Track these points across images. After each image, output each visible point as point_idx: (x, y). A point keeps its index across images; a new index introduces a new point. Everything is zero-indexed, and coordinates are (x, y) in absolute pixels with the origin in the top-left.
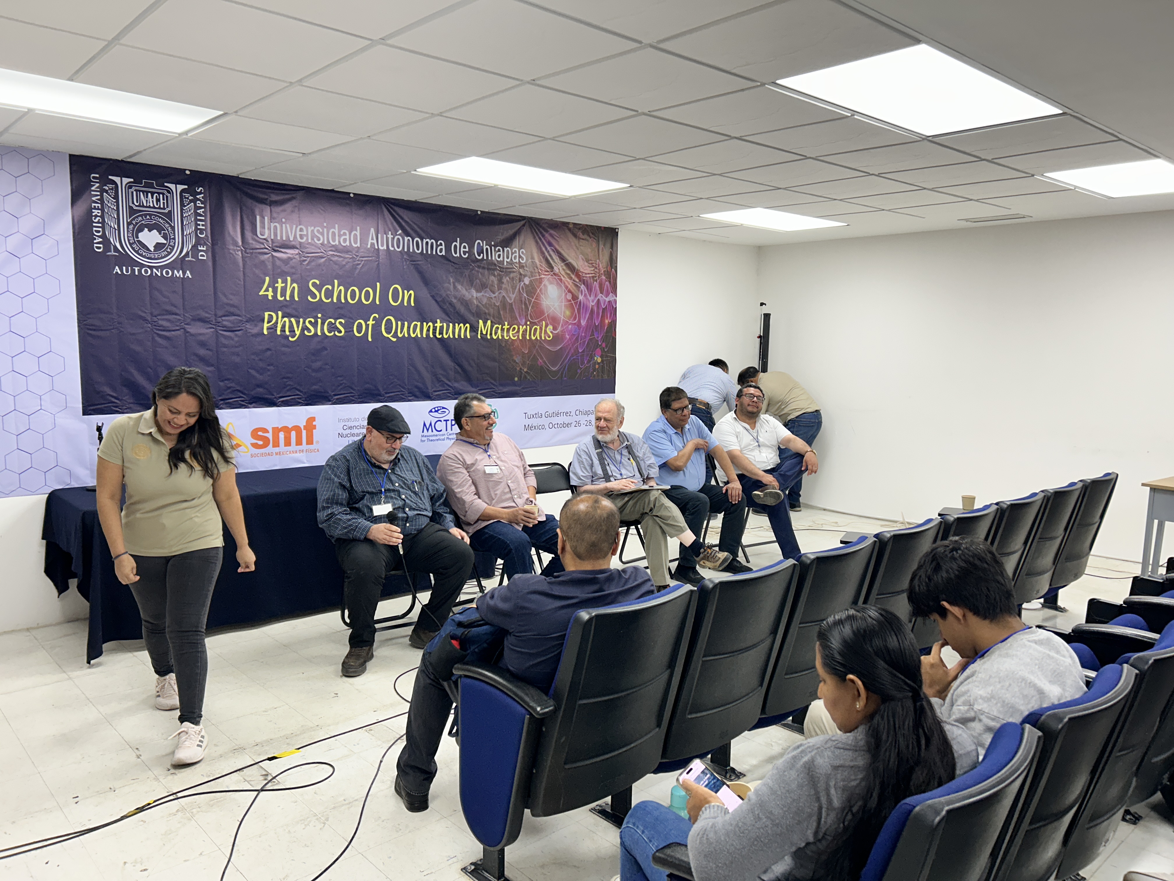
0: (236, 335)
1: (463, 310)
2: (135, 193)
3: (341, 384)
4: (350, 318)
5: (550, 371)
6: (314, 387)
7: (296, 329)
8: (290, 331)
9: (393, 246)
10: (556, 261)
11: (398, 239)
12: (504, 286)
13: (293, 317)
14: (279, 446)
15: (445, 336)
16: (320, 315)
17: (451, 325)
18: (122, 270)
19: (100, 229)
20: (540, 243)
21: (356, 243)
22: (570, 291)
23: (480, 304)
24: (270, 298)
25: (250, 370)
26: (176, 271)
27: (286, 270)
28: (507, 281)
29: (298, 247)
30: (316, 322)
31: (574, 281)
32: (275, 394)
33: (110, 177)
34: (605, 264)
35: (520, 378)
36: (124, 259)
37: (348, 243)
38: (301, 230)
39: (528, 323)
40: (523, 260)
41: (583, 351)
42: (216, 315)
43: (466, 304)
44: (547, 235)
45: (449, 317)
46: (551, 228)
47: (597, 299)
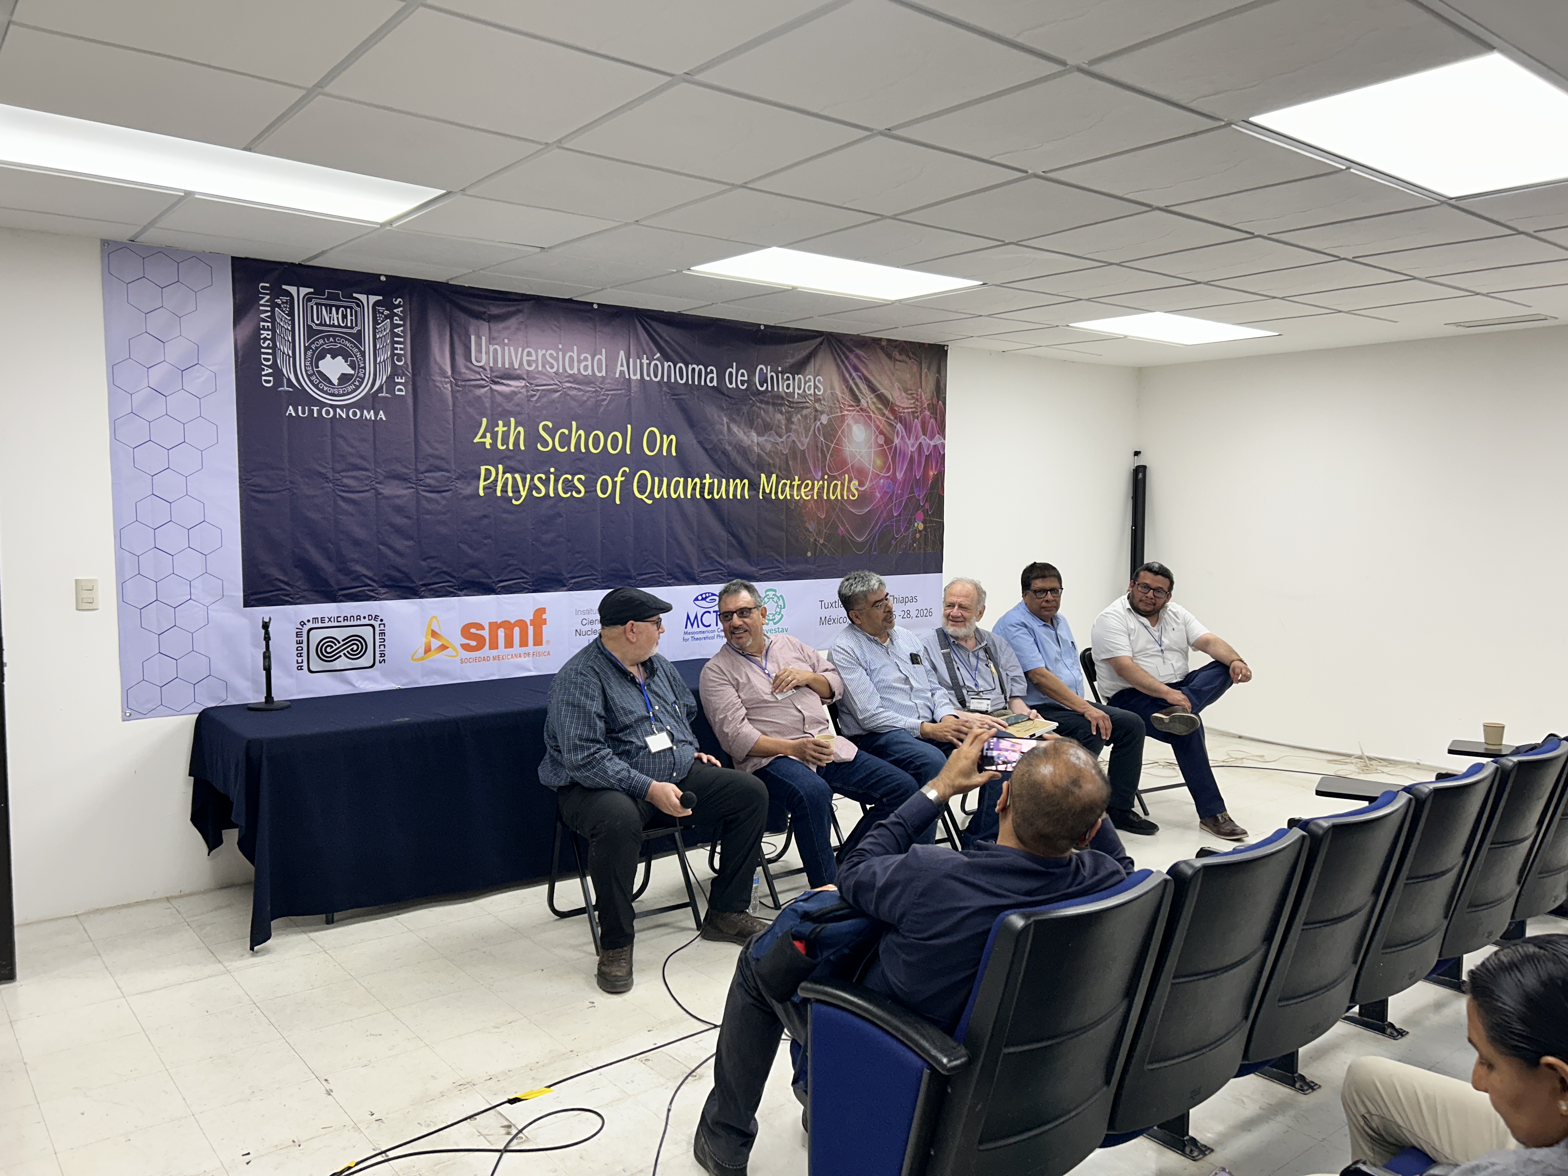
0: (444, 498)
1: (739, 460)
2: (315, 307)
3: (580, 563)
4: (593, 473)
5: (855, 543)
6: (544, 568)
7: (521, 488)
8: (513, 492)
9: (649, 375)
10: (864, 391)
11: (656, 365)
12: (794, 427)
13: (518, 472)
14: (497, 648)
15: (716, 497)
16: (552, 470)
17: (724, 481)
18: (296, 411)
19: (270, 357)
20: (842, 367)
21: (600, 371)
22: (881, 433)
23: (762, 453)
24: (488, 446)
25: (460, 544)
26: (365, 412)
27: (507, 408)
28: (799, 419)
29: (525, 377)
30: (548, 479)
31: (887, 418)
32: (493, 577)
33: (284, 287)
34: (929, 395)
35: (814, 554)
36: (301, 397)
37: (590, 372)
38: (529, 354)
39: (826, 477)
40: (819, 391)
41: (900, 515)
42: (416, 470)
43: (744, 451)
44: (852, 356)
45: (722, 471)
46: (856, 347)
47: (918, 442)
